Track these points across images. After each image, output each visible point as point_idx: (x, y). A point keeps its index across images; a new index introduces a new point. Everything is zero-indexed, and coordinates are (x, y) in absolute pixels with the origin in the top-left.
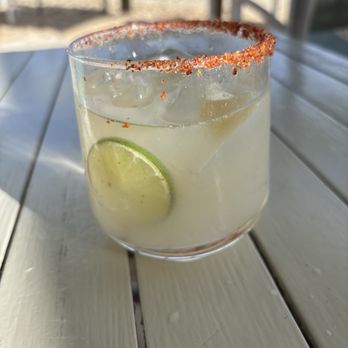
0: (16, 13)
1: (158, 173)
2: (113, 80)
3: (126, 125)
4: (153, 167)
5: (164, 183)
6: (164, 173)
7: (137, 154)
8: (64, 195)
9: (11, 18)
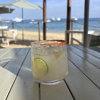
0: (17, 41)
1: (45, 64)
2: (38, 49)
3: (40, 55)
4: (44, 63)
5: (46, 66)
6: (46, 64)
7: (41, 60)
8: (26, 74)
9: (16, 42)
